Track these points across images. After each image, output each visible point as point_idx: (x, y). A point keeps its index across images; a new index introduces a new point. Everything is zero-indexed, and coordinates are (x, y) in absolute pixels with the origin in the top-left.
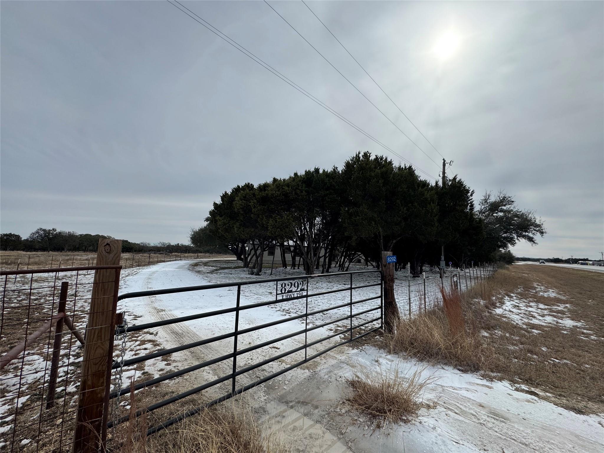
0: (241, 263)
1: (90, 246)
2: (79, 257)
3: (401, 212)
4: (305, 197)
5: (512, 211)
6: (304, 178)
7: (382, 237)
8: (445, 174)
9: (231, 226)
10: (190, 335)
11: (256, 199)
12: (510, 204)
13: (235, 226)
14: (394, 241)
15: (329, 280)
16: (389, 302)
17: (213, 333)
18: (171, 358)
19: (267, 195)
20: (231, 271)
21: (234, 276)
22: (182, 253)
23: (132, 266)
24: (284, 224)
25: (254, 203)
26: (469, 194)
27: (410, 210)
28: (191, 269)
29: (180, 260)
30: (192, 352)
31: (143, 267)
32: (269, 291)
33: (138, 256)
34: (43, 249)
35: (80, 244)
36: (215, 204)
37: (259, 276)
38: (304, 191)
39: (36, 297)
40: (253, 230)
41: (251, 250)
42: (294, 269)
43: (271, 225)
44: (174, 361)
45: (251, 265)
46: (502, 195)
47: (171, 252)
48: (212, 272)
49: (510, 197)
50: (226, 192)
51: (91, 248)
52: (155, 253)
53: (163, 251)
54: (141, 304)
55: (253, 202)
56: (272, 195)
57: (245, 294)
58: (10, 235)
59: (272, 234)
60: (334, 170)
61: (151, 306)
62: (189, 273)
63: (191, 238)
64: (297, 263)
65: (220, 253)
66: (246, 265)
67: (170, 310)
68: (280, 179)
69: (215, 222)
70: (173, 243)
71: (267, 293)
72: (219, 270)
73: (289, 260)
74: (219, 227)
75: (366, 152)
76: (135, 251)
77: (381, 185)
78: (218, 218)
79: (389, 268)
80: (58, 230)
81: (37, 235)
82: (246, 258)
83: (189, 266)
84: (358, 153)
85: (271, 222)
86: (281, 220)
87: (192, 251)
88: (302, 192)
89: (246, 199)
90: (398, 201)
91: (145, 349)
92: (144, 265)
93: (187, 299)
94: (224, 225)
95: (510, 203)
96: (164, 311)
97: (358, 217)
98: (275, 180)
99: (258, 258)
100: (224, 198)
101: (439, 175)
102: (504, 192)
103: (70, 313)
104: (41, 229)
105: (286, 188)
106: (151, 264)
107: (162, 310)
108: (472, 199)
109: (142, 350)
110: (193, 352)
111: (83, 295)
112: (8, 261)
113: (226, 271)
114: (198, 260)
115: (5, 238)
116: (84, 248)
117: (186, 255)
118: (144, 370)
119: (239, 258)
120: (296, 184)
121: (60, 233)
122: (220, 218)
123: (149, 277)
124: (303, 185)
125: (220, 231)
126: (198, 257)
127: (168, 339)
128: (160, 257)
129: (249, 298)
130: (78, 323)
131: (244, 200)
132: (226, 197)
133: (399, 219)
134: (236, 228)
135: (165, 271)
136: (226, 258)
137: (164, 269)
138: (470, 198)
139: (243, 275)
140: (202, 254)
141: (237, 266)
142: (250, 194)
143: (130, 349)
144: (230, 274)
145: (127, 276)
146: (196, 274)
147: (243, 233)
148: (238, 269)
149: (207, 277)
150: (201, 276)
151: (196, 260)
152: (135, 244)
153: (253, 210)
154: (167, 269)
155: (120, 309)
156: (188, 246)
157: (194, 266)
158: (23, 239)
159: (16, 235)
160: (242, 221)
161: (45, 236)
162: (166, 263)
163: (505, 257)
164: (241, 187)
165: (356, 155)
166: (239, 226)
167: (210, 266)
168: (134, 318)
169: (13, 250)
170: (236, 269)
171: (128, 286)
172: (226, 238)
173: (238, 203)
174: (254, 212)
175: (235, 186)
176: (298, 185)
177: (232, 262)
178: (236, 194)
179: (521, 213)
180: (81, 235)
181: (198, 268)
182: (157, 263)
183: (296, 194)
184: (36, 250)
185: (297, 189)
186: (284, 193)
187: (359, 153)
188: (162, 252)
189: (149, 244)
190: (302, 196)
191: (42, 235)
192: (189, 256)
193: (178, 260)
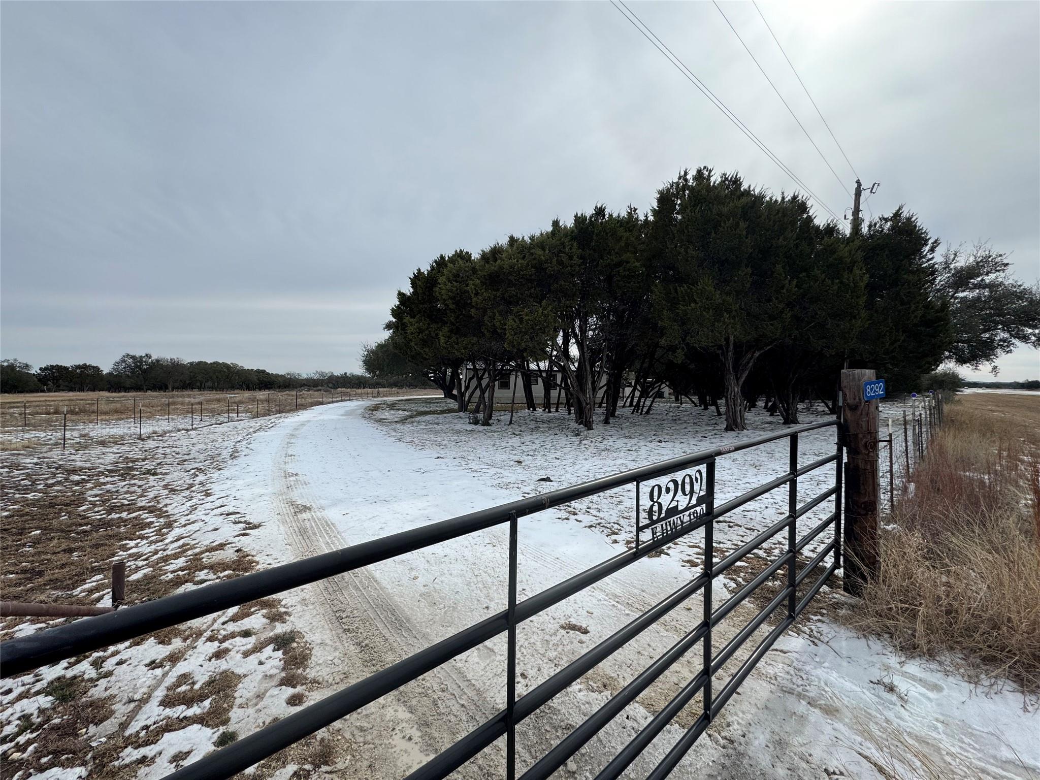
0: (453, 404)
1: (208, 381)
2: (187, 400)
3: (785, 291)
4: (577, 269)
5: (1001, 284)
6: (572, 232)
7: (732, 347)
8: (858, 214)
9: (433, 334)
10: (361, 582)
11: (479, 279)
12: (999, 271)
13: (441, 333)
14: (757, 354)
15: (623, 432)
16: (865, 503)
17: (413, 574)
18: (308, 670)
19: (501, 268)
20: (437, 418)
21: (444, 428)
22: (353, 388)
23: (268, 413)
24: (536, 326)
25: (476, 286)
26: (927, 248)
27: (804, 286)
28: (367, 416)
29: (350, 400)
30: (363, 644)
31: (288, 414)
32: (516, 458)
33: (282, 396)
34: (138, 388)
35: (191, 378)
36: (401, 295)
37: (489, 427)
38: (575, 257)
39: (83, 477)
40: (475, 340)
41: (471, 379)
42: (550, 412)
43: (512, 329)
44: (315, 681)
45: (472, 406)
46: (981, 253)
47: (335, 388)
48: (403, 421)
49: (1001, 256)
50: (419, 270)
51: (209, 384)
52: (309, 390)
53: (322, 386)
54: (266, 491)
55: (473, 284)
56: (511, 267)
57: (470, 466)
58: (85, 367)
59: (513, 346)
60: (630, 214)
61: (284, 497)
62: (364, 422)
63: (365, 362)
64: (554, 400)
65: (416, 387)
66: (463, 407)
67: (322, 508)
68: (523, 237)
69: (403, 329)
70: (338, 372)
71: (512, 463)
72: (415, 416)
73: (537, 395)
74: (410, 337)
75: (702, 168)
76: (279, 387)
77: (744, 233)
78: (407, 319)
79: (868, 414)
80: (154, 357)
81: (124, 365)
82: (462, 395)
83: (363, 410)
84: (682, 173)
85: (511, 322)
86: (530, 318)
87: (369, 385)
88: (571, 258)
89: (458, 279)
90: (779, 267)
91: (246, 634)
92: (289, 411)
93: (355, 480)
94: (419, 333)
95: (998, 268)
96: (309, 509)
97: (693, 305)
98: (512, 240)
99: (484, 394)
100: (417, 282)
101: (845, 216)
102: (988, 246)
103: (126, 513)
104: (128, 355)
105: (540, 252)
106: (300, 409)
107: (305, 507)
108: (933, 258)
109: (238, 639)
110: (366, 645)
111: (167, 471)
112: (75, 408)
113: (428, 418)
114: (379, 399)
115: (78, 371)
116: (198, 384)
117: (359, 391)
118: (226, 722)
119: (449, 395)
120: (558, 242)
121: (158, 361)
122: (411, 320)
123: (294, 433)
124: (572, 245)
125: (413, 344)
126: (378, 396)
127: (307, 597)
128: (316, 395)
129: (478, 474)
130: (132, 540)
131: (457, 282)
132: (419, 280)
133: (781, 306)
134: (442, 338)
135: (323, 420)
136: (425, 395)
137: (321, 417)
138: (930, 257)
139: (460, 425)
140: (385, 389)
141: (445, 408)
142: (467, 269)
143: (208, 634)
144: (436, 423)
145: (255, 432)
146: (376, 425)
147: (456, 346)
148: (449, 415)
149: (395, 431)
150: (384, 429)
151: (375, 399)
152: (277, 376)
153: (475, 299)
154: (326, 417)
155: (222, 506)
156: (362, 376)
157: (373, 410)
158: (104, 373)
159: (93, 367)
160: (452, 324)
161: (136, 366)
162: (326, 406)
163: (943, 381)
164: (447, 258)
165: (680, 178)
166: (448, 334)
167: (398, 410)
168: (244, 529)
169: (94, 390)
170: (445, 415)
171: (251, 451)
172: (426, 359)
173: (444, 287)
174: (477, 304)
175: (436, 256)
176: (563, 244)
177: (437, 403)
178: (439, 272)
179: (1022, 288)
180: (191, 364)
181: (379, 414)
182: (310, 407)
183: (560, 263)
184: (126, 390)
185: (560, 251)
186: (535, 262)
187: (686, 173)
188: (320, 388)
189: (299, 375)
190: (571, 266)
191: (130, 365)
192: (365, 393)
193: (346, 401)
